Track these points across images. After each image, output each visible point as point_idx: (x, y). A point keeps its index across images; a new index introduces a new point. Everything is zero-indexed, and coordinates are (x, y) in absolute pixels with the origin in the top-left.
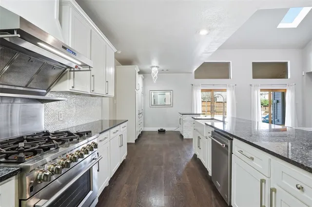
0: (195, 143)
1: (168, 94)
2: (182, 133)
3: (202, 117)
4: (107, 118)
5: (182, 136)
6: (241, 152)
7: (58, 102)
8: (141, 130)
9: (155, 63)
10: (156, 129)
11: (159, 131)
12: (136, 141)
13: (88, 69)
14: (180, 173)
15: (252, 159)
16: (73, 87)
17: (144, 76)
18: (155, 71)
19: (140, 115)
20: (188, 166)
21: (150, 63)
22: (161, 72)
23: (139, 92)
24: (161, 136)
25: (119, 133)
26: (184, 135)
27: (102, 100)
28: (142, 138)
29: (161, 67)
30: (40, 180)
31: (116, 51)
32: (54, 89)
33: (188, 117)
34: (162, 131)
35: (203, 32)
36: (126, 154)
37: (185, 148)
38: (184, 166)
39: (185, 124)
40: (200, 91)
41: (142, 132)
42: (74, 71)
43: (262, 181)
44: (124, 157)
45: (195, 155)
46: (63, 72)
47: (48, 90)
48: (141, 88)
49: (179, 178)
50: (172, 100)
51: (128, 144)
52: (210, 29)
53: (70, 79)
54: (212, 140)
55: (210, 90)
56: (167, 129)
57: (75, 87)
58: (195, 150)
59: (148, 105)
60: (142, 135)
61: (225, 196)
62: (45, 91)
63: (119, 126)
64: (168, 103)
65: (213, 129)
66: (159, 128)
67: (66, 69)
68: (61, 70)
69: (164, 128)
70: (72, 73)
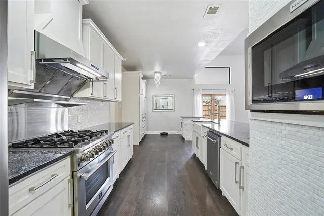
0: (194, 143)
1: (170, 98)
2: (183, 136)
3: (201, 120)
4: (114, 121)
5: (183, 139)
6: (225, 145)
7: (80, 106)
8: (145, 134)
9: (158, 68)
10: (159, 133)
11: (161, 134)
12: (140, 143)
13: (105, 79)
14: (180, 168)
15: (232, 149)
16: (92, 94)
17: (147, 81)
18: (157, 76)
19: (144, 119)
20: (188, 163)
21: (152, 69)
22: (164, 77)
23: (143, 97)
24: (164, 139)
25: (127, 134)
26: (185, 137)
27: (110, 105)
28: (146, 141)
29: (164, 73)
30: (84, 159)
31: (122, 59)
32: (76, 96)
33: (189, 121)
34: (164, 135)
35: (202, 44)
36: (132, 153)
37: (186, 149)
38: (184, 163)
39: (186, 127)
40: (201, 95)
41: (145, 135)
42: (92, 81)
43: (237, 163)
44: (130, 157)
45: (195, 155)
46: (84, 82)
47: (72, 96)
48: (144, 93)
49: (179, 172)
50: (174, 104)
51: (134, 145)
52: (207, 42)
53: (89, 87)
54: (207, 139)
55: (211, 95)
56: (169, 132)
57: (93, 94)
58: (194, 150)
59: (150, 109)
60: (145, 138)
61: (215, 182)
62: (69, 98)
63: (126, 128)
64: (170, 107)
65: (208, 130)
66: (162, 132)
67: (86, 79)
68: (83, 81)
69: (166, 132)
70: (91, 82)
